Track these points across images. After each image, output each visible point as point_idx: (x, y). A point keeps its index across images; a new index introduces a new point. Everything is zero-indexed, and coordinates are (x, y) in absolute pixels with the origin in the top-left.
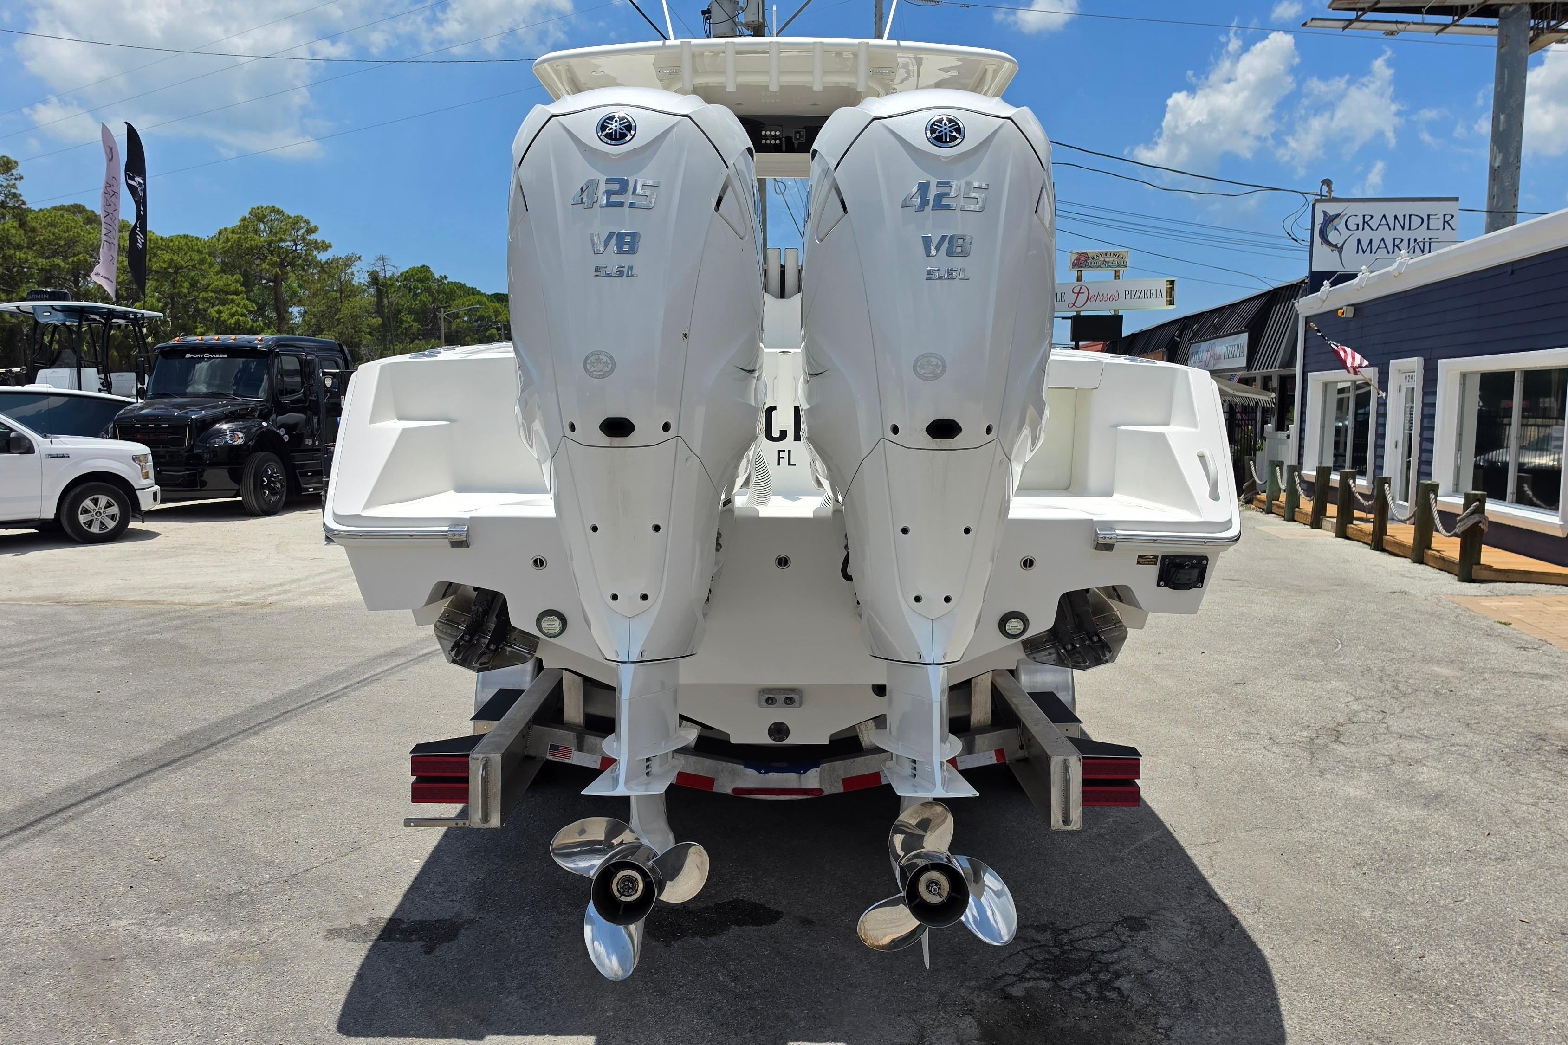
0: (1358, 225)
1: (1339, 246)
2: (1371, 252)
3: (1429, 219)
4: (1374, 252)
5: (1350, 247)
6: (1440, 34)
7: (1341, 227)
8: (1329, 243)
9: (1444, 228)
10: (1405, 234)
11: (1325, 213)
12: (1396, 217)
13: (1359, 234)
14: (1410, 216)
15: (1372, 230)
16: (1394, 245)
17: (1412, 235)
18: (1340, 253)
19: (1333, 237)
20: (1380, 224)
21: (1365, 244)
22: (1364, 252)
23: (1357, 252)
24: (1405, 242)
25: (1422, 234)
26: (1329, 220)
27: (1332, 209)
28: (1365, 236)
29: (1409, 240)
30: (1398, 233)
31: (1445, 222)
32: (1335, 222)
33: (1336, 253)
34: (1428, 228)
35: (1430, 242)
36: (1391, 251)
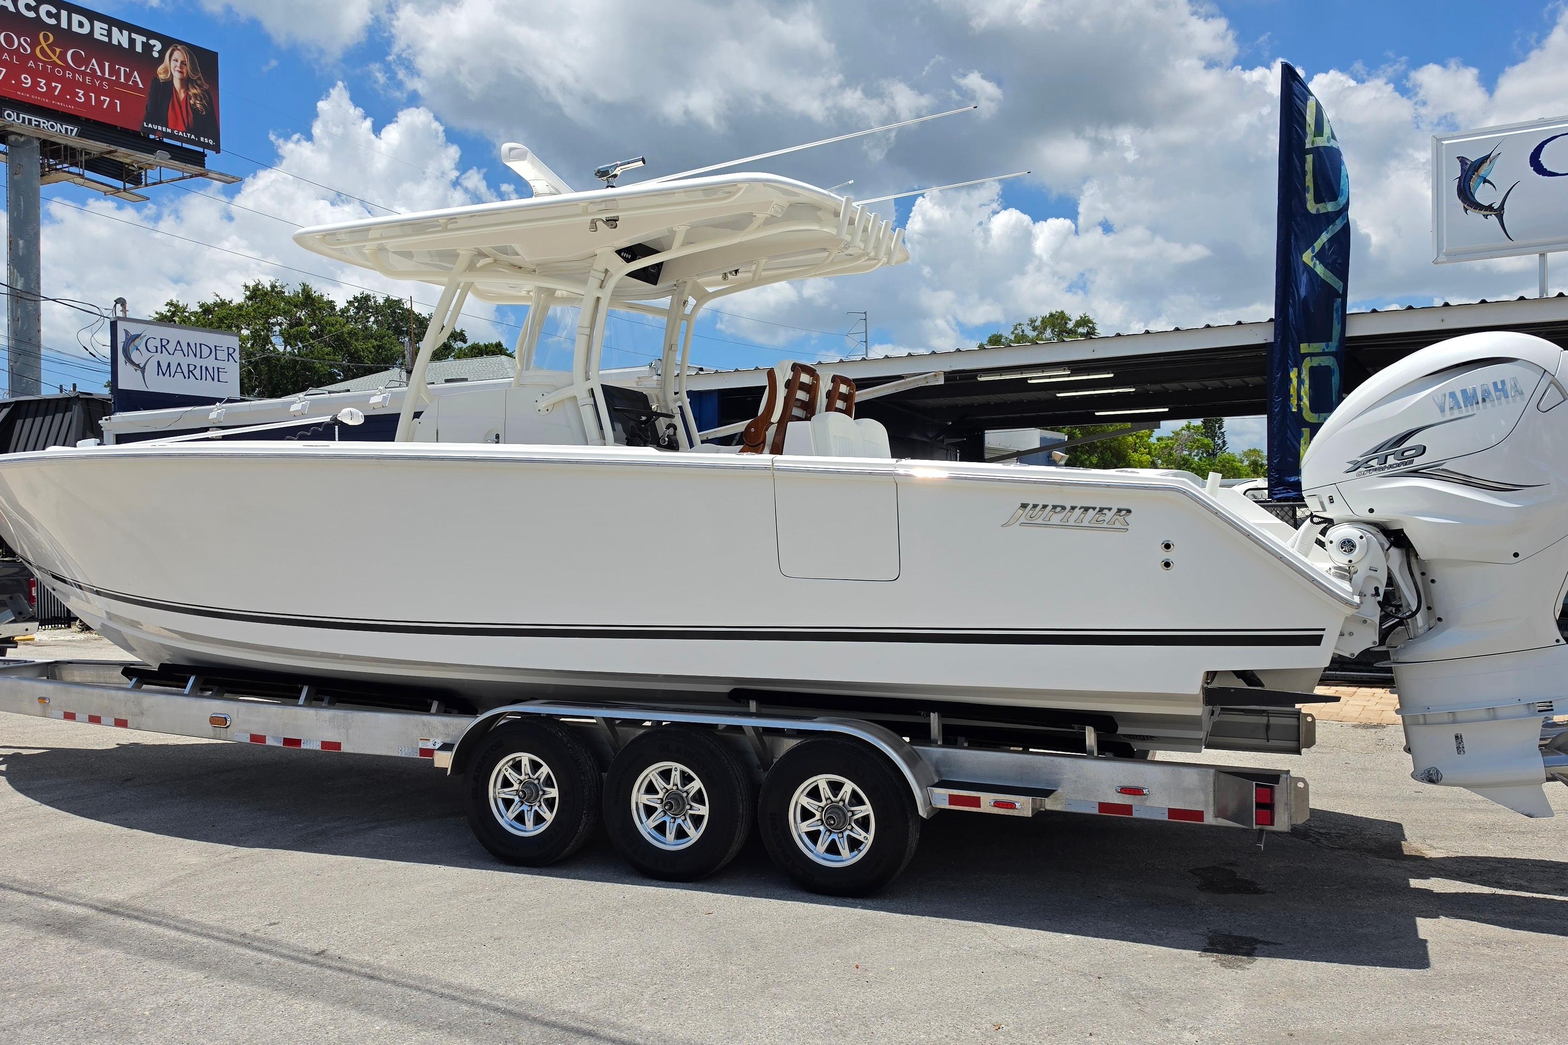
0: (157, 347)
1: (141, 366)
2: (170, 376)
3: (216, 350)
4: (172, 375)
5: (151, 368)
7: (142, 347)
8: (132, 363)
9: (228, 361)
10: (198, 362)
11: (127, 332)
12: (188, 344)
13: (158, 357)
14: (201, 345)
15: (170, 354)
16: (189, 371)
17: (204, 363)
18: (143, 373)
19: (135, 356)
20: (175, 350)
21: (164, 367)
22: (164, 375)
23: (158, 375)
24: (198, 368)
25: (210, 363)
26: (131, 339)
27: (134, 329)
28: (164, 358)
29: (201, 367)
30: (191, 359)
31: (229, 354)
32: (137, 341)
33: (139, 372)
34: (216, 359)
35: (218, 372)
36: (187, 376)
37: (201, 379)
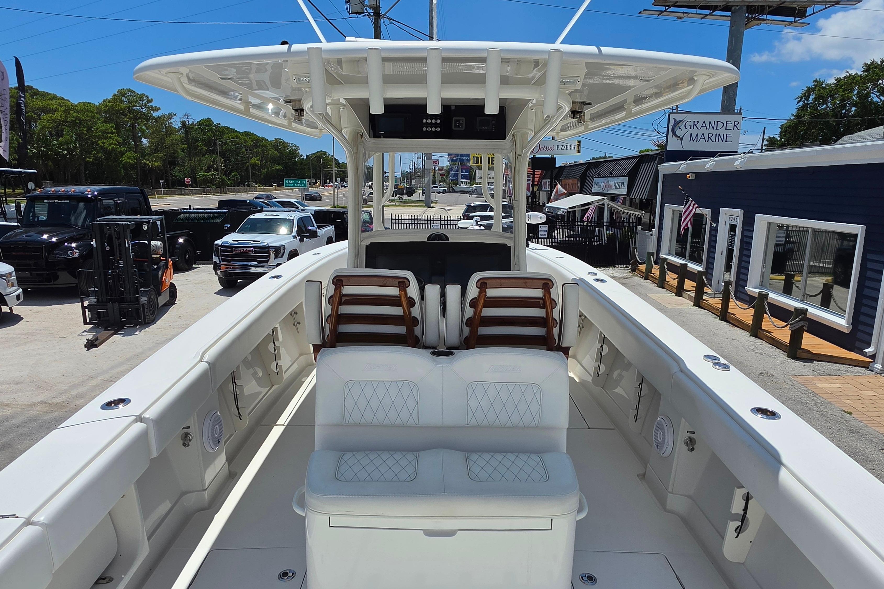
0: (691, 126)
1: (681, 137)
3: (727, 124)
4: (698, 141)
5: (687, 138)
6: (703, 19)
7: (683, 127)
8: (676, 136)
9: (734, 129)
10: (715, 132)
12: (710, 122)
13: (691, 131)
14: (717, 122)
15: (698, 129)
16: (709, 137)
17: (718, 132)
18: (682, 141)
19: (678, 132)
20: (702, 126)
21: (694, 136)
22: (693, 141)
23: (690, 141)
24: (714, 135)
25: (722, 132)
26: (677, 123)
27: (679, 117)
28: (695, 132)
29: (716, 134)
30: (711, 131)
31: (734, 125)
32: (680, 125)
33: (679, 140)
34: (726, 129)
35: (727, 136)
36: (707, 140)
37: (715, 141)
